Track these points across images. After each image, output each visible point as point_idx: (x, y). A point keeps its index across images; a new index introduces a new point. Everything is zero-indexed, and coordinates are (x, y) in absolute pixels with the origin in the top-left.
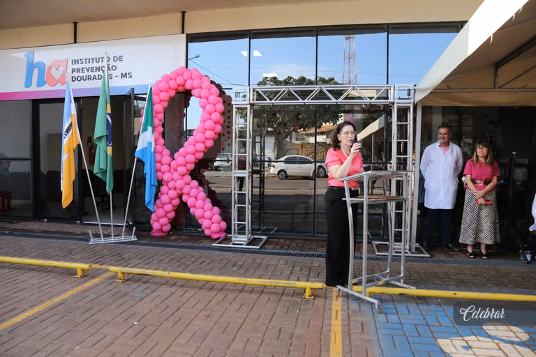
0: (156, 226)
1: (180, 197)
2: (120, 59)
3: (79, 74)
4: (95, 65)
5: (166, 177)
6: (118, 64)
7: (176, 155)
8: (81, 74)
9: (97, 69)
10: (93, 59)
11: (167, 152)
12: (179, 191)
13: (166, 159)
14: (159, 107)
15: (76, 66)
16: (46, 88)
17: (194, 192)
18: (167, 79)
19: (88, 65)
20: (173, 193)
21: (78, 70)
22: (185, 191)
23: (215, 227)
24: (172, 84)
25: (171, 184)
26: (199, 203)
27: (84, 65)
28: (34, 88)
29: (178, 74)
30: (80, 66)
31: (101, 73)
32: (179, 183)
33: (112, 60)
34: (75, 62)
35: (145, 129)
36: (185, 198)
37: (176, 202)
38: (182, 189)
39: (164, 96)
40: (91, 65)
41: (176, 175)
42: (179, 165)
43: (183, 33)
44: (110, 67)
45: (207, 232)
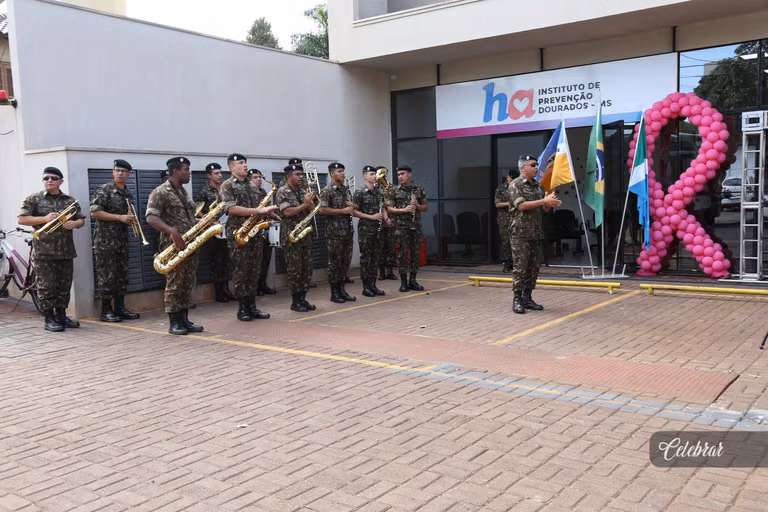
0: (645, 264)
1: (674, 233)
2: (597, 85)
3: (547, 105)
4: (567, 93)
5: (660, 211)
6: (594, 91)
7: (671, 188)
8: (550, 105)
9: (570, 98)
10: (564, 87)
11: (658, 185)
12: (673, 227)
13: (659, 193)
14: (651, 138)
15: (544, 96)
16: (509, 121)
17: (691, 227)
18: (660, 106)
19: (558, 95)
20: (667, 229)
21: (546, 101)
22: (681, 226)
23: (717, 264)
24: (665, 111)
25: (665, 219)
26: (698, 238)
27: (554, 95)
28: (494, 122)
29: (671, 99)
30: (548, 96)
31: (574, 102)
32: (675, 218)
33: (587, 86)
34: (544, 91)
35: (638, 164)
36: (679, 234)
37: (670, 239)
38: (676, 225)
39: (656, 125)
40: (562, 94)
41: (670, 210)
42: (674, 199)
43: (674, 51)
44: (585, 95)
45: (707, 270)
